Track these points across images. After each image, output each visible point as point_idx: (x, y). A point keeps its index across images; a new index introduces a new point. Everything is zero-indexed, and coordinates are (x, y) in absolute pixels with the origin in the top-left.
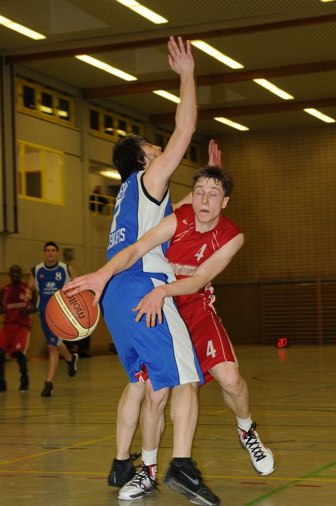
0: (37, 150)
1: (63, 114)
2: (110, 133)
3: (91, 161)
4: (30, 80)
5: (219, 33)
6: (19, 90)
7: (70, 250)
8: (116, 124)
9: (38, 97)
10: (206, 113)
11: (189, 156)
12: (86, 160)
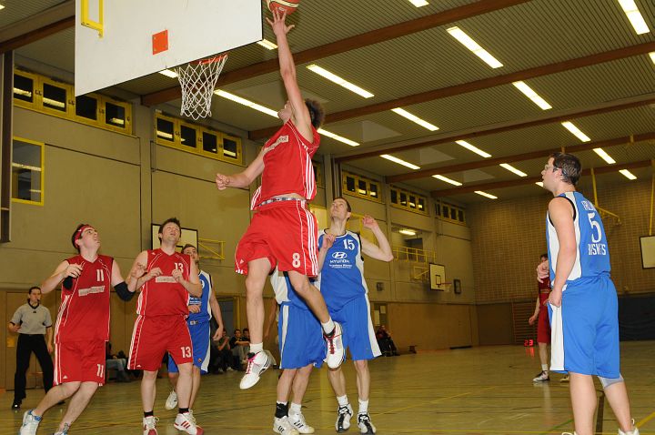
0: (358, 218)
1: (374, 194)
2: (405, 205)
3: (392, 223)
4: (351, 173)
5: (475, 134)
6: (345, 180)
7: (380, 283)
8: (408, 199)
9: (357, 183)
10: (469, 188)
11: (458, 218)
12: (389, 223)
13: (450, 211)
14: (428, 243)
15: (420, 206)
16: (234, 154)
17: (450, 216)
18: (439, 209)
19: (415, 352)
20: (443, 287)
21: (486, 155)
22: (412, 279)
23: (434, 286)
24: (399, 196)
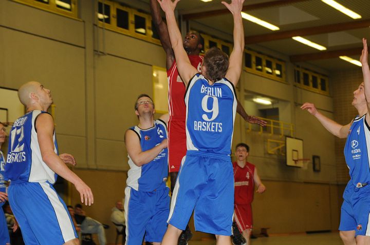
2: (261, 70)
3: (246, 91)
8: (264, 63)
9: (207, 44)
10: (332, 53)
11: (319, 86)
12: (242, 90)
13: (311, 78)
14: (285, 114)
15: (278, 72)
16: (67, 6)
17: (311, 84)
18: (299, 76)
19: (266, 236)
20: (300, 164)
21: (355, 16)
22: (266, 153)
23: (290, 162)
24: (254, 60)
